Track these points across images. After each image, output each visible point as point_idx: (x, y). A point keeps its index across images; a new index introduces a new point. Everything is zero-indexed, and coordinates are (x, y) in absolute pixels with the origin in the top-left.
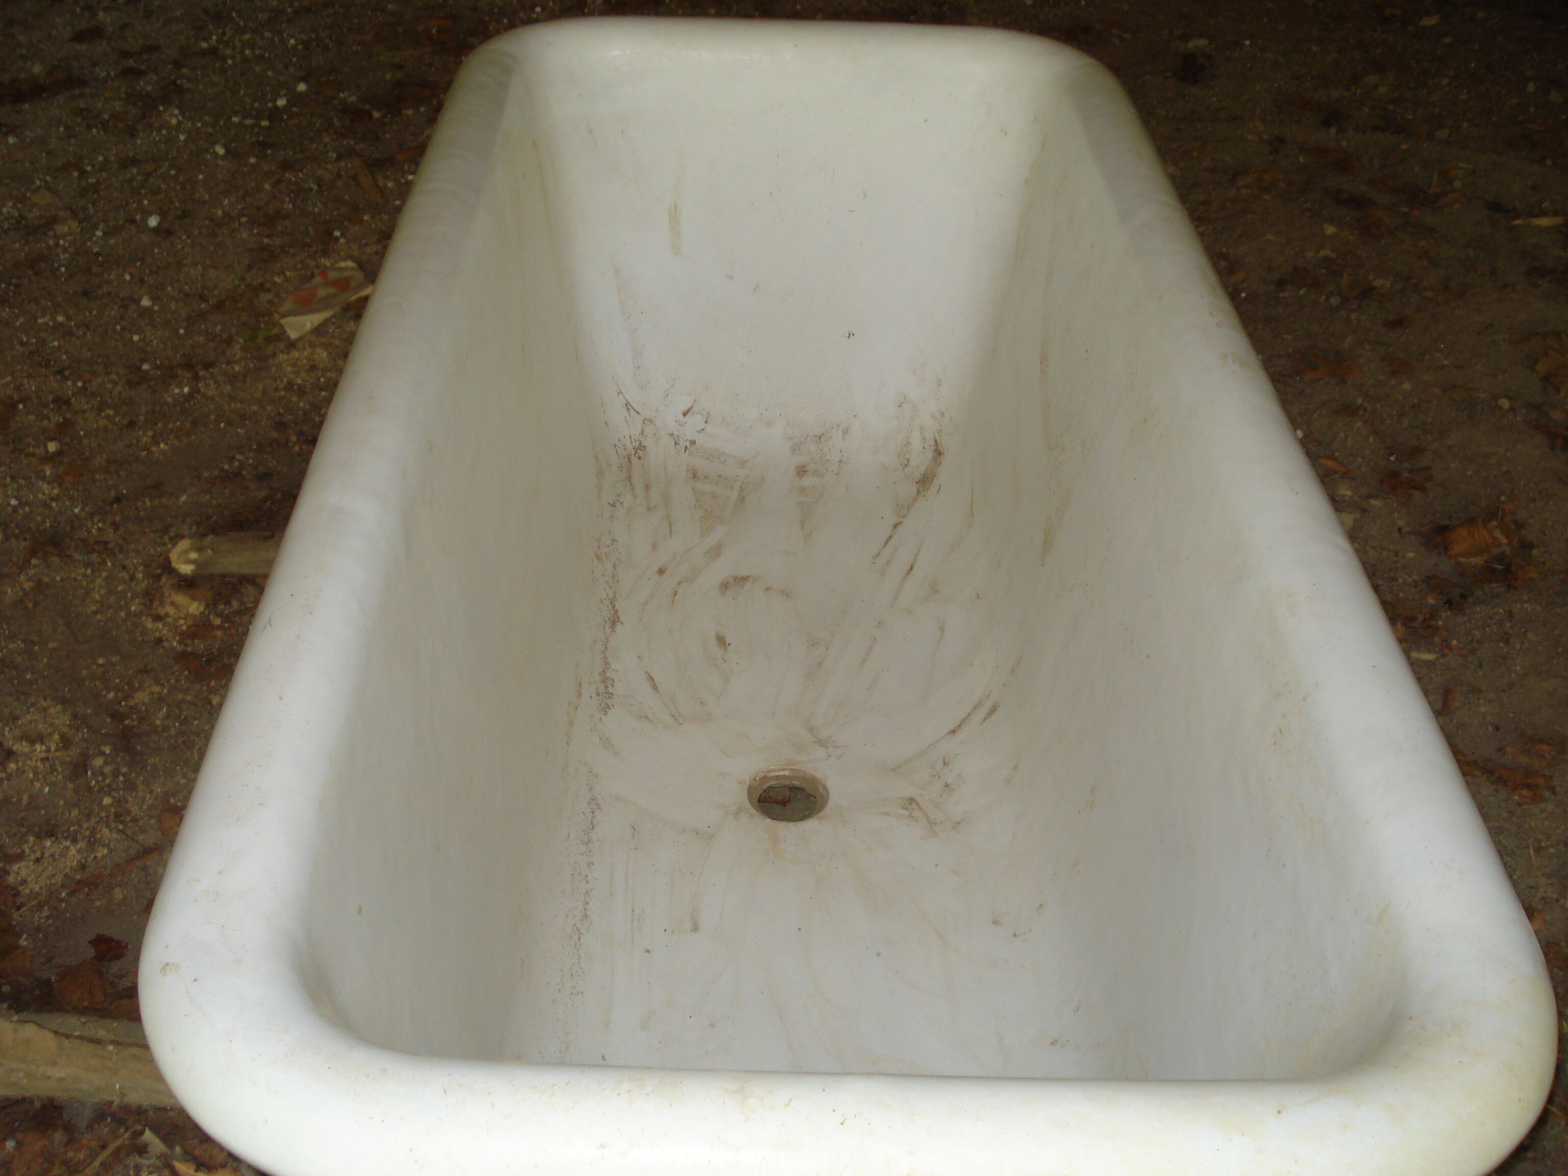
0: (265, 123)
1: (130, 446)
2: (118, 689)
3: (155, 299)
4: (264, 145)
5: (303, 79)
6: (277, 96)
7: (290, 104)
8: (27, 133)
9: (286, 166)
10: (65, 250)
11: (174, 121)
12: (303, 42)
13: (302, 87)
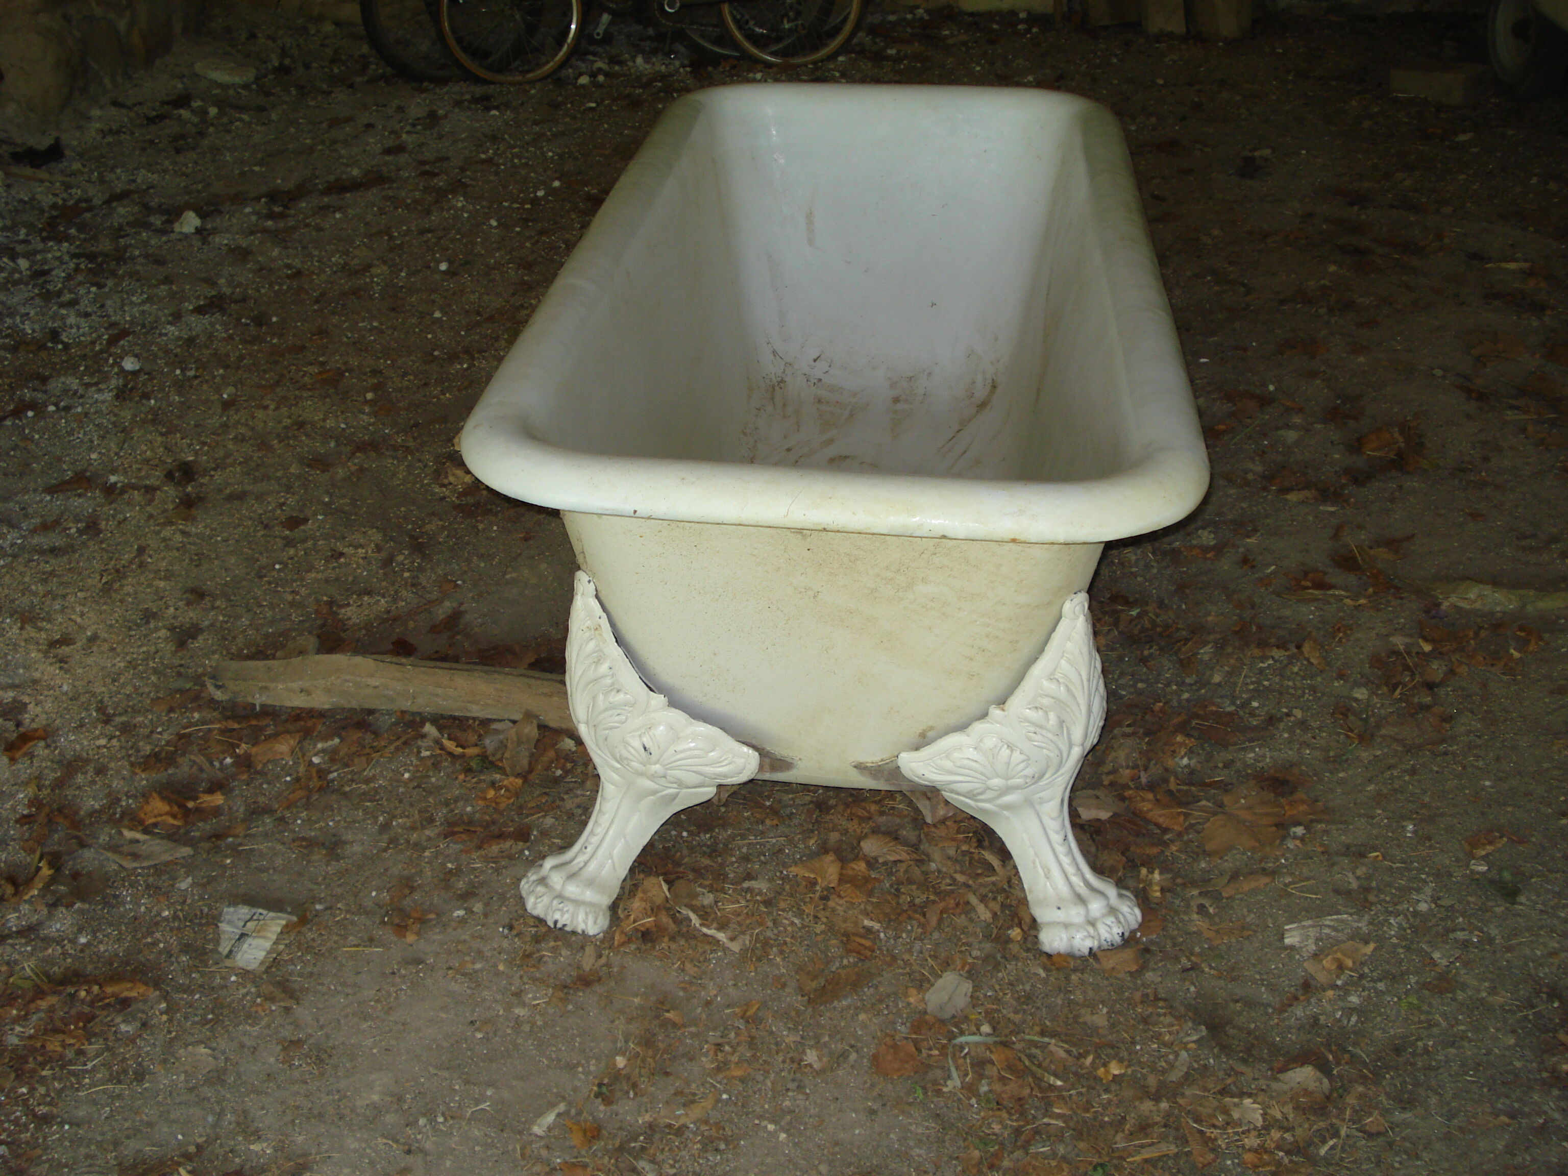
0: (528, 206)
1: (425, 396)
2: (414, 523)
3: (444, 313)
4: (527, 220)
5: (558, 179)
6: (537, 189)
7: (547, 195)
8: (350, 211)
9: (542, 232)
10: (378, 284)
11: (460, 205)
12: (558, 155)
13: (557, 184)
